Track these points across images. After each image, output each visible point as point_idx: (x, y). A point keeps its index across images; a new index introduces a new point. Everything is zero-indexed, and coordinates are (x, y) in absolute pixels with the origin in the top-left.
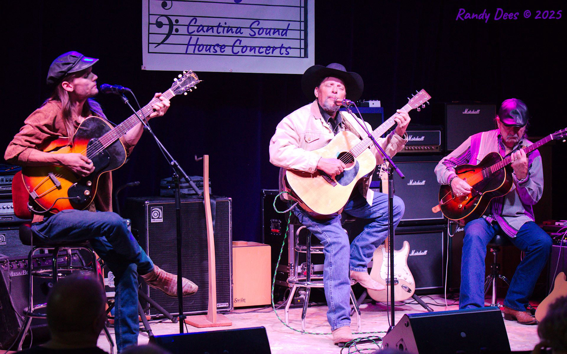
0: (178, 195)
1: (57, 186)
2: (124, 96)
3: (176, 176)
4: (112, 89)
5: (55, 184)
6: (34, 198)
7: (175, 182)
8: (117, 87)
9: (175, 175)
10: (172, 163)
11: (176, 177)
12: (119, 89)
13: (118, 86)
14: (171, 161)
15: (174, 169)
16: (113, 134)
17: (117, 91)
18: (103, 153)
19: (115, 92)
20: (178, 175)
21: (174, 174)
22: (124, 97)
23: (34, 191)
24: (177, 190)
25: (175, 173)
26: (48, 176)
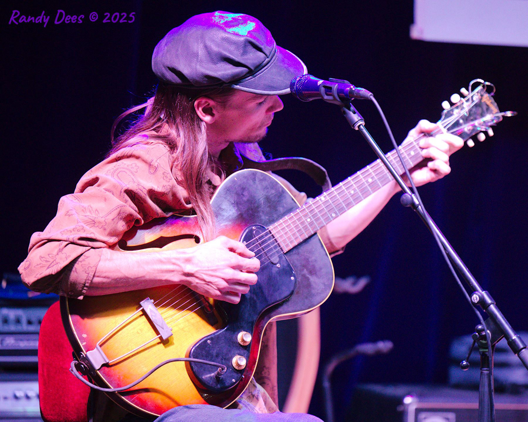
0: (486, 384)
1: (161, 338)
2: (352, 108)
3: (484, 334)
4: (323, 90)
5: (157, 333)
6: (97, 366)
7: (481, 350)
8: (334, 83)
9: (483, 330)
10: (475, 298)
11: (485, 337)
12: (339, 91)
13: (340, 81)
14: (472, 291)
15: (478, 313)
16: (304, 219)
17: (336, 95)
18: (278, 265)
19: (330, 98)
20: (488, 331)
21: (480, 327)
22: (354, 113)
23: (98, 347)
24: (486, 372)
25: (480, 323)
26: (137, 309)
